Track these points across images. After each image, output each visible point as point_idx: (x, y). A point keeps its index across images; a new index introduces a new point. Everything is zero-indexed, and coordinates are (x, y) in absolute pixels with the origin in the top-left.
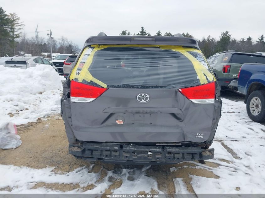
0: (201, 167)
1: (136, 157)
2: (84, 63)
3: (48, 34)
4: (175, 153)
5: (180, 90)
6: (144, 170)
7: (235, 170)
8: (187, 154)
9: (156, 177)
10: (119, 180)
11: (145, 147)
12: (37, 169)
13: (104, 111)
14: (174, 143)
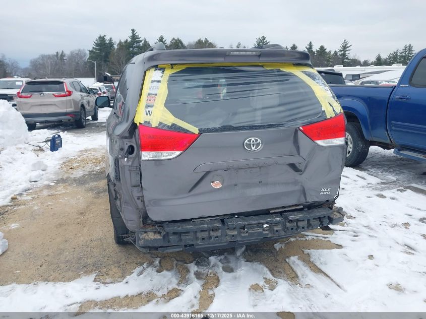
0: (313, 237)
1: (247, 234)
2: (156, 94)
4: (298, 220)
5: (301, 128)
6: (239, 253)
7: (356, 234)
8: (314, 219)
9: (261, 261)
10: (212, 275)
11: (257, 217)
12: (64, 281)
13: (196, 171)
14: (293, 206)
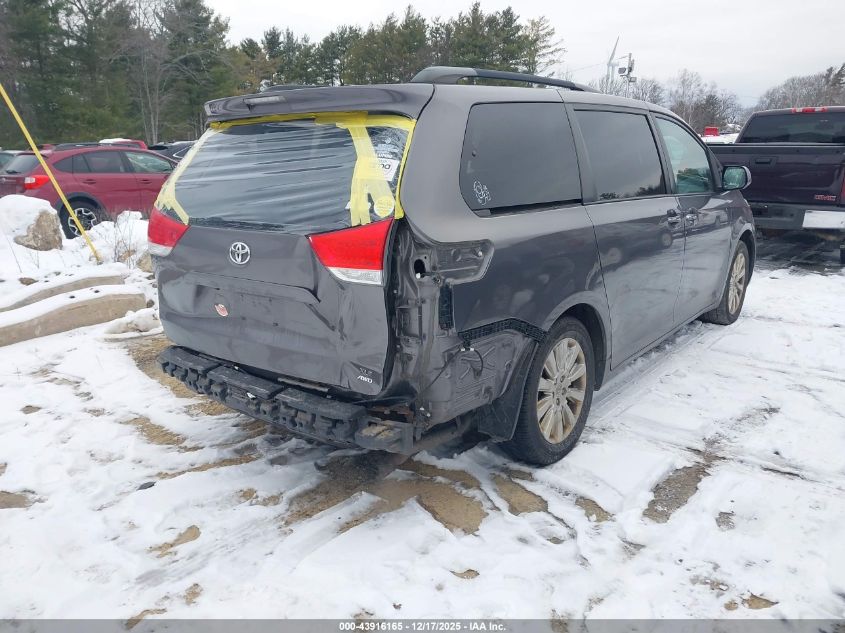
3: (622, 70)
5: (311, 239)
